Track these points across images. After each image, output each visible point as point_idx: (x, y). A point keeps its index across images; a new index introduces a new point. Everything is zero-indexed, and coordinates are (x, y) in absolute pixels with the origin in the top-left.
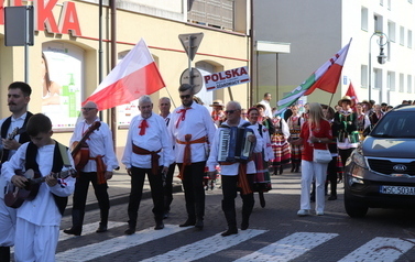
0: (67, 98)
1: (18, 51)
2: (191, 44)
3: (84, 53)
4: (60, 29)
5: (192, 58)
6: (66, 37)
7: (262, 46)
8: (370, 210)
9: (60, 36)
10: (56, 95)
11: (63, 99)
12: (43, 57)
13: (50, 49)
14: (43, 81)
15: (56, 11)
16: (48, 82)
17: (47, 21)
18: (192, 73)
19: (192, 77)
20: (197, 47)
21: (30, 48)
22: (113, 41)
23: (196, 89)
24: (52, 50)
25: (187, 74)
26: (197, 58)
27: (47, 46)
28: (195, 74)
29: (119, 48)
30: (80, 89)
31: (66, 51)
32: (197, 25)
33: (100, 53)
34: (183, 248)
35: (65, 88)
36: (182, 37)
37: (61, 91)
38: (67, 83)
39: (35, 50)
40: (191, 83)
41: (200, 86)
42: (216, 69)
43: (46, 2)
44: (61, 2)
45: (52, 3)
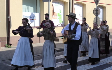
0: (59, 17)
3: (64, 4)
5: (97, 4)
10: (56, 16)
11: (58, 17)
12: (52, 5)
14: (52, 12)
16: (54, 12)
18: (97, 9)
19: (97, 10)
20: (98, 1)
21: (50, 2)
23: (98, 14)
24: (55, 3)
25: (96, 10)
28: (98, 9)
30: (63, 14)
31: (59, 3)
33: (70, 3)
35: (58, 14)
37: (57, 15)
38: (59, 12)
40: (96, 12)
41: (99, 13)
42: (103, 8)
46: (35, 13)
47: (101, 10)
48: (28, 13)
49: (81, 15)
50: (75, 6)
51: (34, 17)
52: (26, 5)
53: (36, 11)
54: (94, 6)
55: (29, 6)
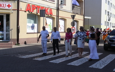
0: (50, 27)
1: (42, 18)
2: (73, 17)
3: (53, 18)
4: (49, 14)
5: (73, 19)
6: (50, 15)
7: (86, 17)
8: (108, 49)
9: (49, 15)
13: (47, 18)
15: (48, 10)
16: (46, 24)
17: (47, 12)
18: (73, 22)
19: (73, 23)
22: (58, 16)
25: (72, 23)
26: (74, 19)
29: (59, 18)
30: (52, 25)
31: (50, 18)
32: (74, 13)
33: (57, 18)
34: (74, 55)
35: (49, 25)
36: (71, 15)
39: (45, 18)
40: (73, 24)
41: (75, 25)
42: (77, 22)
43: (46, 9)
44: (49, 9)
45: (48, 9)
46: (35, 24)
47: (76, 23)
48: (30, 24)
49: (64, 26)
50: (59, 20)
51: (34, 26)
52: (29, 19)
53: (35, 22)
54: (72, 20)
55: (31, 19)
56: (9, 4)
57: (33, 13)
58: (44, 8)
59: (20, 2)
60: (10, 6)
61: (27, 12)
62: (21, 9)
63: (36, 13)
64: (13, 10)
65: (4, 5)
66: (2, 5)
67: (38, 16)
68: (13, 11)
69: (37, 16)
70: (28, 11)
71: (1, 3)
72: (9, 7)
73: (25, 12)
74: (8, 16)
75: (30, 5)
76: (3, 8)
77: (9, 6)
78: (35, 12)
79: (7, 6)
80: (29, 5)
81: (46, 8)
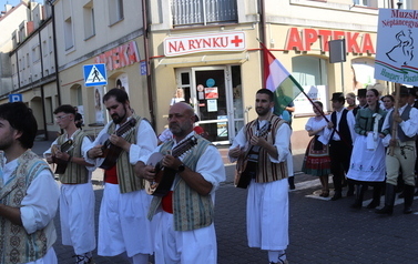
1: (337, 66)
4: (361, 50)
6: (365, 55)
9: (361, 54)
12: (352, 68)
13: (356, 63)
14: (352, 82)
15: (359, 40)
16: (355, 82)
17: (353, 47)
21: (344, 63)
27: (354, 61)
31: (365, 63)
39: (347, 65)
43: (352, 35)
44: (361, 34)
45: (356, 35)
46: (319, 87)
51: (316, 94)
53: (319, 81)
55: (306, 73)
56: (236, 37)
57: (308, 52)
58: (343, 33)
59: (267, 25)
60: (241, 41)
61: (292, 53)
62: (272, 45)
63: (319, 53)
64: (249, 51)
65: (224, 40)
66: (219, 42)
67: (326, 59)
68: (248, 55)
69: (323, 62)
70: (294, 49)
71: (216, 37)
72: (237, 45)
73: (286, 52)
74: (236, 70)
75: (299, 29)
76: (222, 49)
77: (237, 41)
78: (316, 49)
79: (233, 42)
80: (294, 31)
81: (349, 34)
